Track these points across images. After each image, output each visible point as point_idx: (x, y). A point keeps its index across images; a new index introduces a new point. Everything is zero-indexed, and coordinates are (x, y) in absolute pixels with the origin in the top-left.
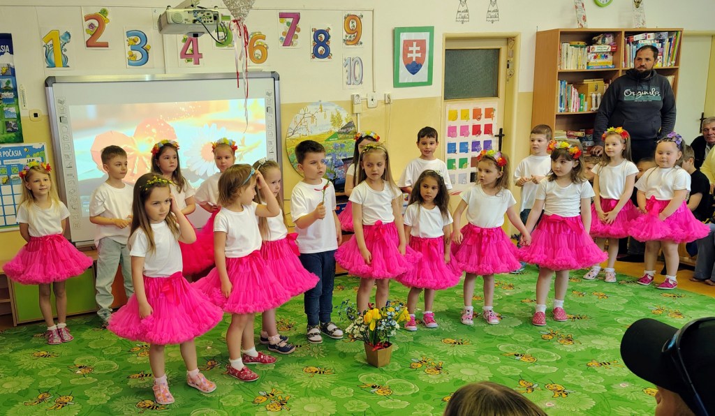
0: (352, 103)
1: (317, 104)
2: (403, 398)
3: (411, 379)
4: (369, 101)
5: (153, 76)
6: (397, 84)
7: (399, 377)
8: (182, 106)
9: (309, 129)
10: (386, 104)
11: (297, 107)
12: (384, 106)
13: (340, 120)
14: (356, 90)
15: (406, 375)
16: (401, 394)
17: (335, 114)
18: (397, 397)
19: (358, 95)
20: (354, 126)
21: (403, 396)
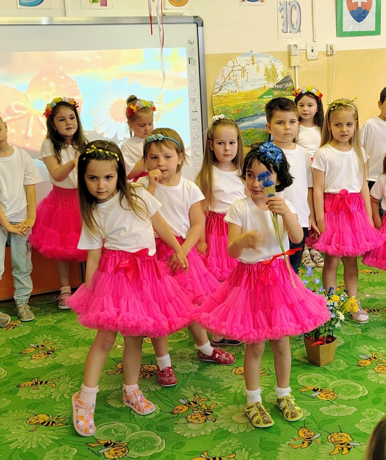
0: (289, 54)
1: (247, 55)
2: (349, 403)
3: (358, 379)
4: (309, 53)
5: (51, 19)
6: (340, 33)
7: (344, 377)
8: (87, 55)
9: (239, 83)
10: (328, 55)
11: (224, 59)
12: (326, 58)
13: (275, 75)
14: (293, 39)
15: (353, 374)
16: (346, 398)
17: (270, 67)
18: (343, 402)
19: (296, 45)
20: (292, 81)
21: (349, 400)
